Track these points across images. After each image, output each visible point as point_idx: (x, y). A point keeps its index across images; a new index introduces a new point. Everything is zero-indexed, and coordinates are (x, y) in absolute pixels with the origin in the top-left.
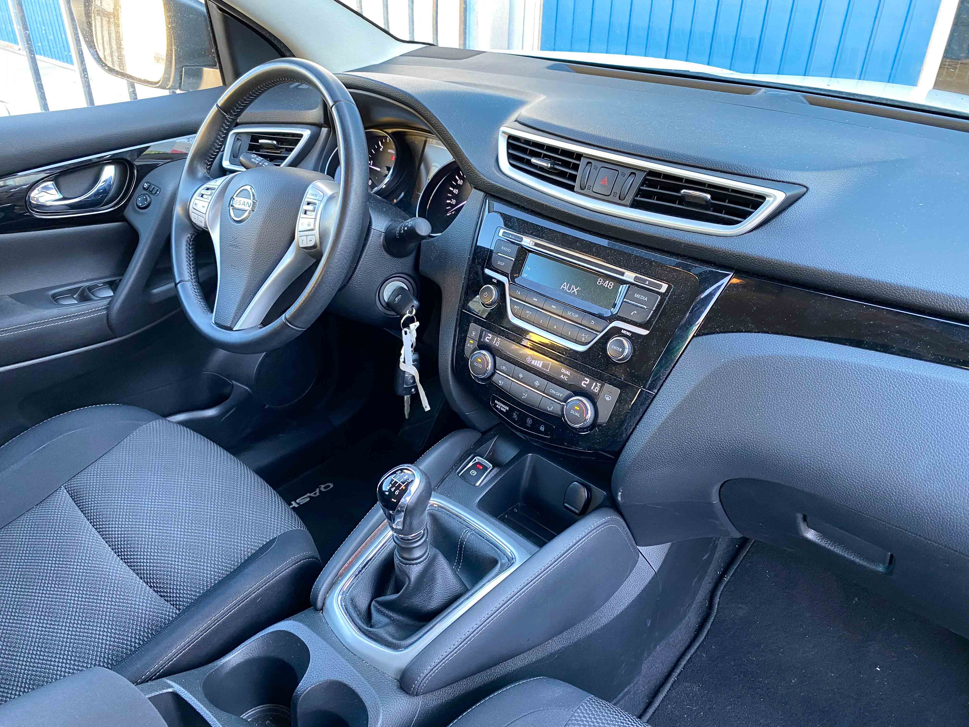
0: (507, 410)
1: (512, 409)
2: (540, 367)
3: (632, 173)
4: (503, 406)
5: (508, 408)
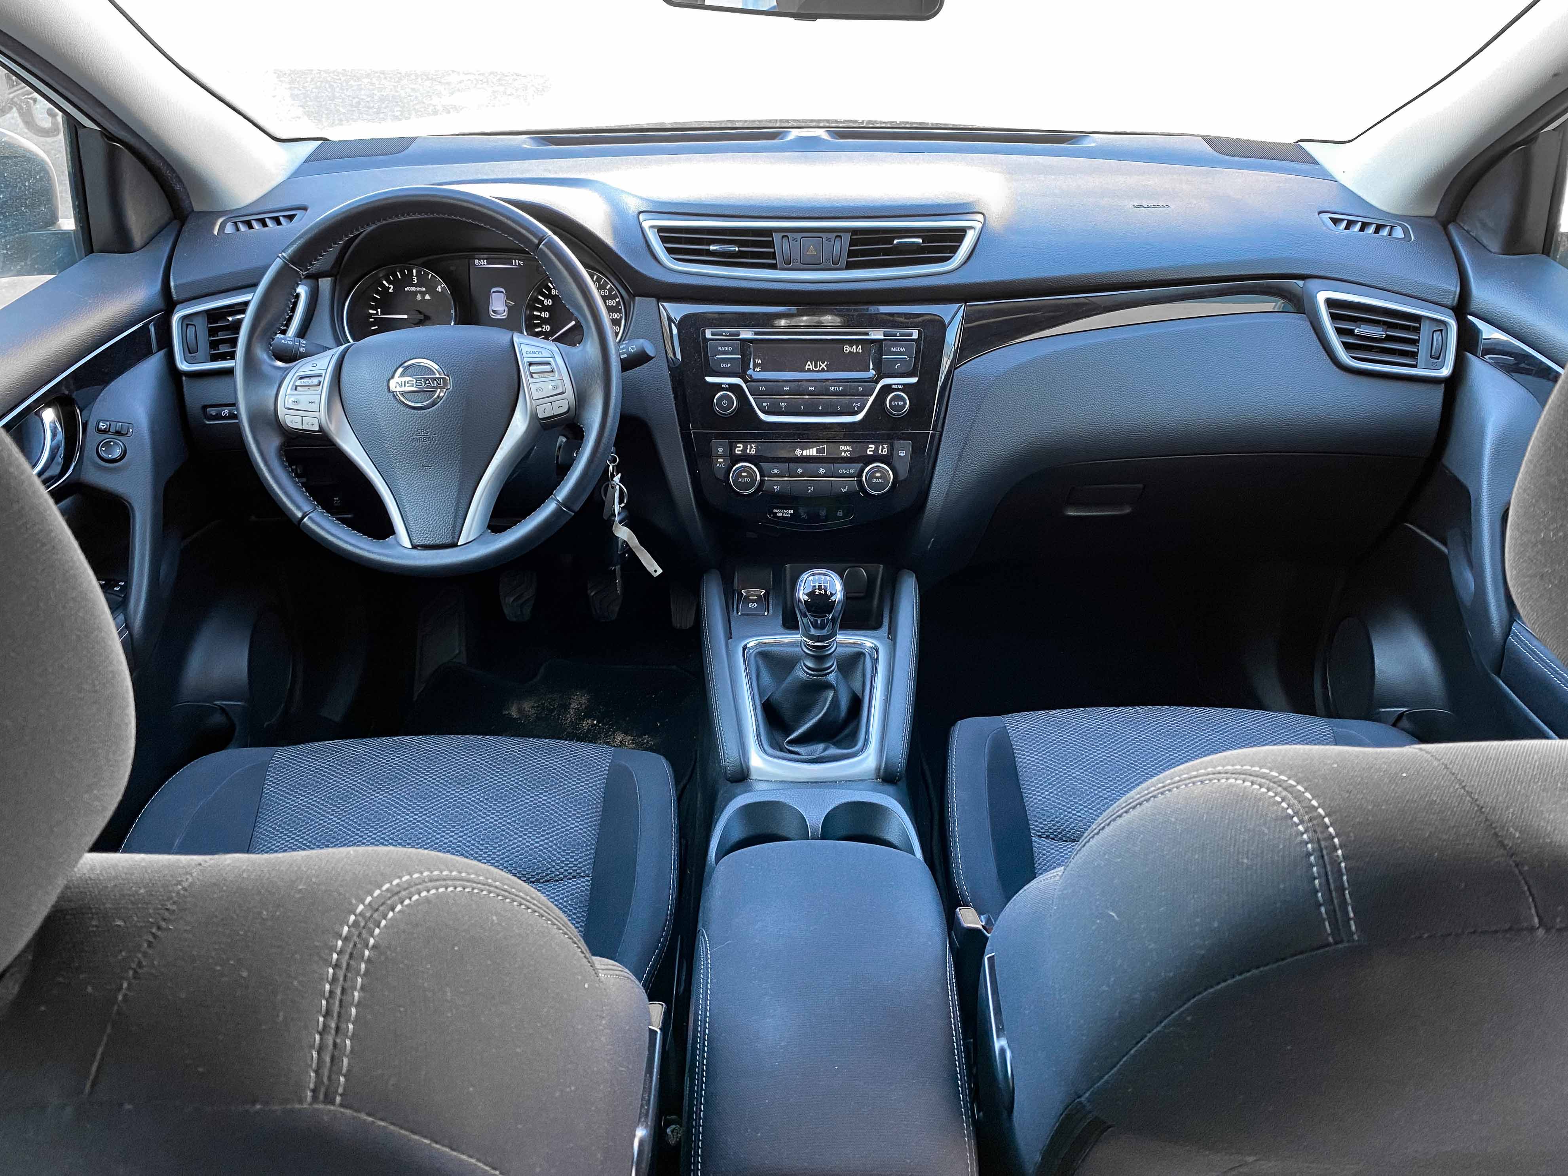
0: (791, 513)
1: (797, 510)
2: (816, 454)
3: (837, 236)
4: (785, 511)
5: (792, 511)
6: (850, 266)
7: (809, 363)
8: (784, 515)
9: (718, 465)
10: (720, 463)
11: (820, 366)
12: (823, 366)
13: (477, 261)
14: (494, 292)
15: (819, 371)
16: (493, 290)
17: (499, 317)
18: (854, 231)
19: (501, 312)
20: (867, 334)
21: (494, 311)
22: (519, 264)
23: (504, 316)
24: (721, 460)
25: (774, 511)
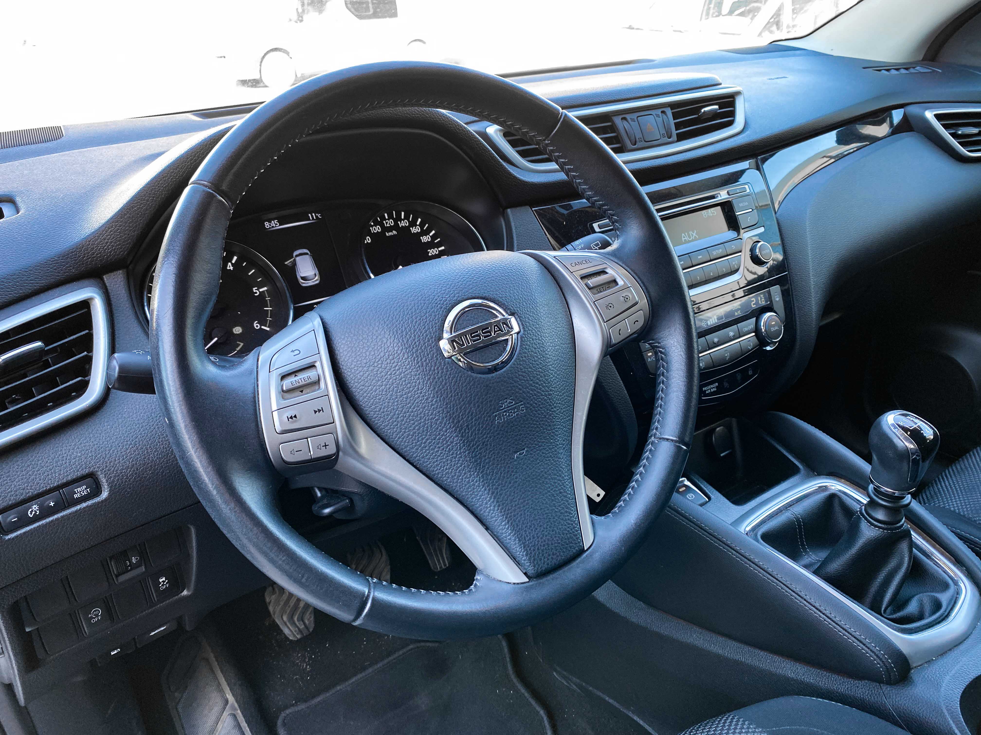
0: (717, 387)
1: (720, 381)
2: (716, 321)
3: (662, 112)
4: (712, 386)
5: (717, 384)
6: (681, 137)
7: (683, 234)
8: (712, 390)
9: (649, 360)
10: (650, 357)
11: (693, 235)
12: (694, 235)
13: (267, 224)
14: (297, 256)
15: (693, 241)
16: (295, 253)
17: (310, 283)
18: (673, 105)
19: (311, 278)
20: (713, 197)
21: (304, 278)
22: (317, 217)
23: (316, 281)
24: (650, 354)
25: (704, 389)
